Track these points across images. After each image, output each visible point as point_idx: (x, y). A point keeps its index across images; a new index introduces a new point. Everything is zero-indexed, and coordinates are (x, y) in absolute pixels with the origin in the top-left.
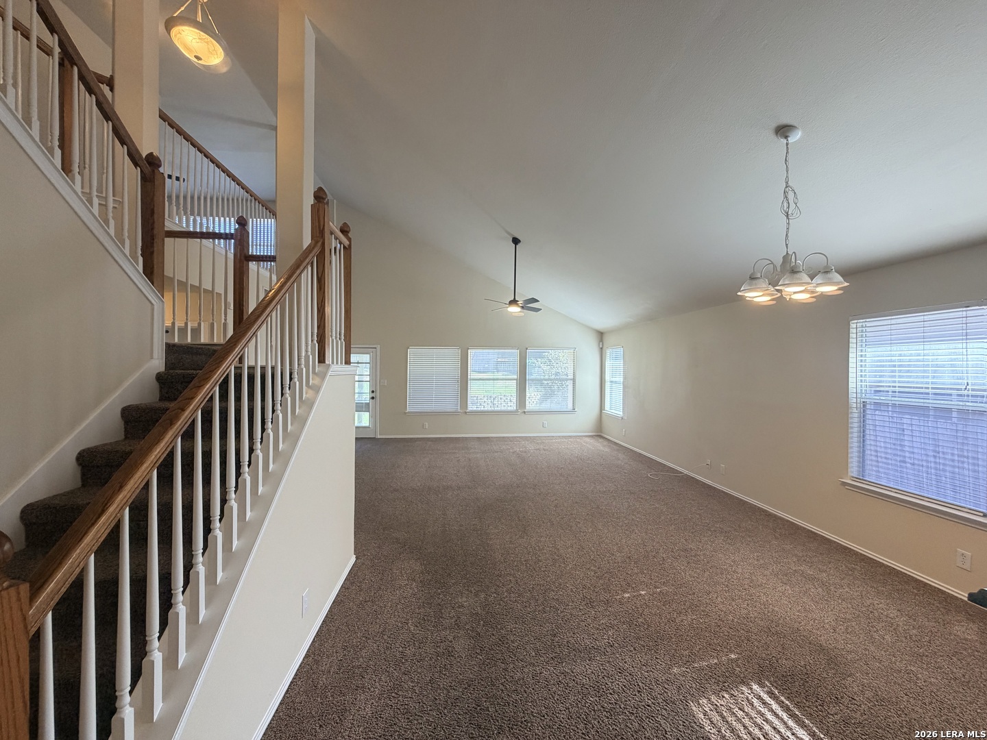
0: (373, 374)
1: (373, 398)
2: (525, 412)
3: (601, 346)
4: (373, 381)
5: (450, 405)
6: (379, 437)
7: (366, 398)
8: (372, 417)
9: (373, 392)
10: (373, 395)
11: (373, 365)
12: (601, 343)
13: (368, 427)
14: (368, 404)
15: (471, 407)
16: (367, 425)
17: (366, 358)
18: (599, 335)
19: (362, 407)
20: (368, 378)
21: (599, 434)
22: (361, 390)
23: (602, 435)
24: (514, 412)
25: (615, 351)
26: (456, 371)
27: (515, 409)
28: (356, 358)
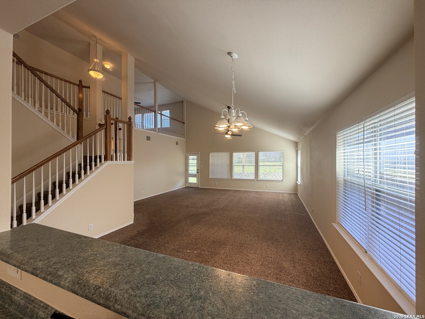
0: (198, 163)
1: (198, 172)
2: (258, 180)
3: (297, 149)
4: (198, 166)
5: (226, 176)
6: (200, 187)
7: (195, 172)
8: (198, 179)
9: (198, 170)
10: (198, 171)
11: (198, 159)
13: (196, 183)
14: (196, 175)
15: (235, 177)
17: (195, 157)
18: (296, 144)
19: (193, 176)
20: (196, 165)
21: (296, 193)
22: (193, 169)
23: (297, 194)
24: (254, 180)
25: (299, 152)
26: (228, 162)
27: (254, 178)
28: (191, 157)
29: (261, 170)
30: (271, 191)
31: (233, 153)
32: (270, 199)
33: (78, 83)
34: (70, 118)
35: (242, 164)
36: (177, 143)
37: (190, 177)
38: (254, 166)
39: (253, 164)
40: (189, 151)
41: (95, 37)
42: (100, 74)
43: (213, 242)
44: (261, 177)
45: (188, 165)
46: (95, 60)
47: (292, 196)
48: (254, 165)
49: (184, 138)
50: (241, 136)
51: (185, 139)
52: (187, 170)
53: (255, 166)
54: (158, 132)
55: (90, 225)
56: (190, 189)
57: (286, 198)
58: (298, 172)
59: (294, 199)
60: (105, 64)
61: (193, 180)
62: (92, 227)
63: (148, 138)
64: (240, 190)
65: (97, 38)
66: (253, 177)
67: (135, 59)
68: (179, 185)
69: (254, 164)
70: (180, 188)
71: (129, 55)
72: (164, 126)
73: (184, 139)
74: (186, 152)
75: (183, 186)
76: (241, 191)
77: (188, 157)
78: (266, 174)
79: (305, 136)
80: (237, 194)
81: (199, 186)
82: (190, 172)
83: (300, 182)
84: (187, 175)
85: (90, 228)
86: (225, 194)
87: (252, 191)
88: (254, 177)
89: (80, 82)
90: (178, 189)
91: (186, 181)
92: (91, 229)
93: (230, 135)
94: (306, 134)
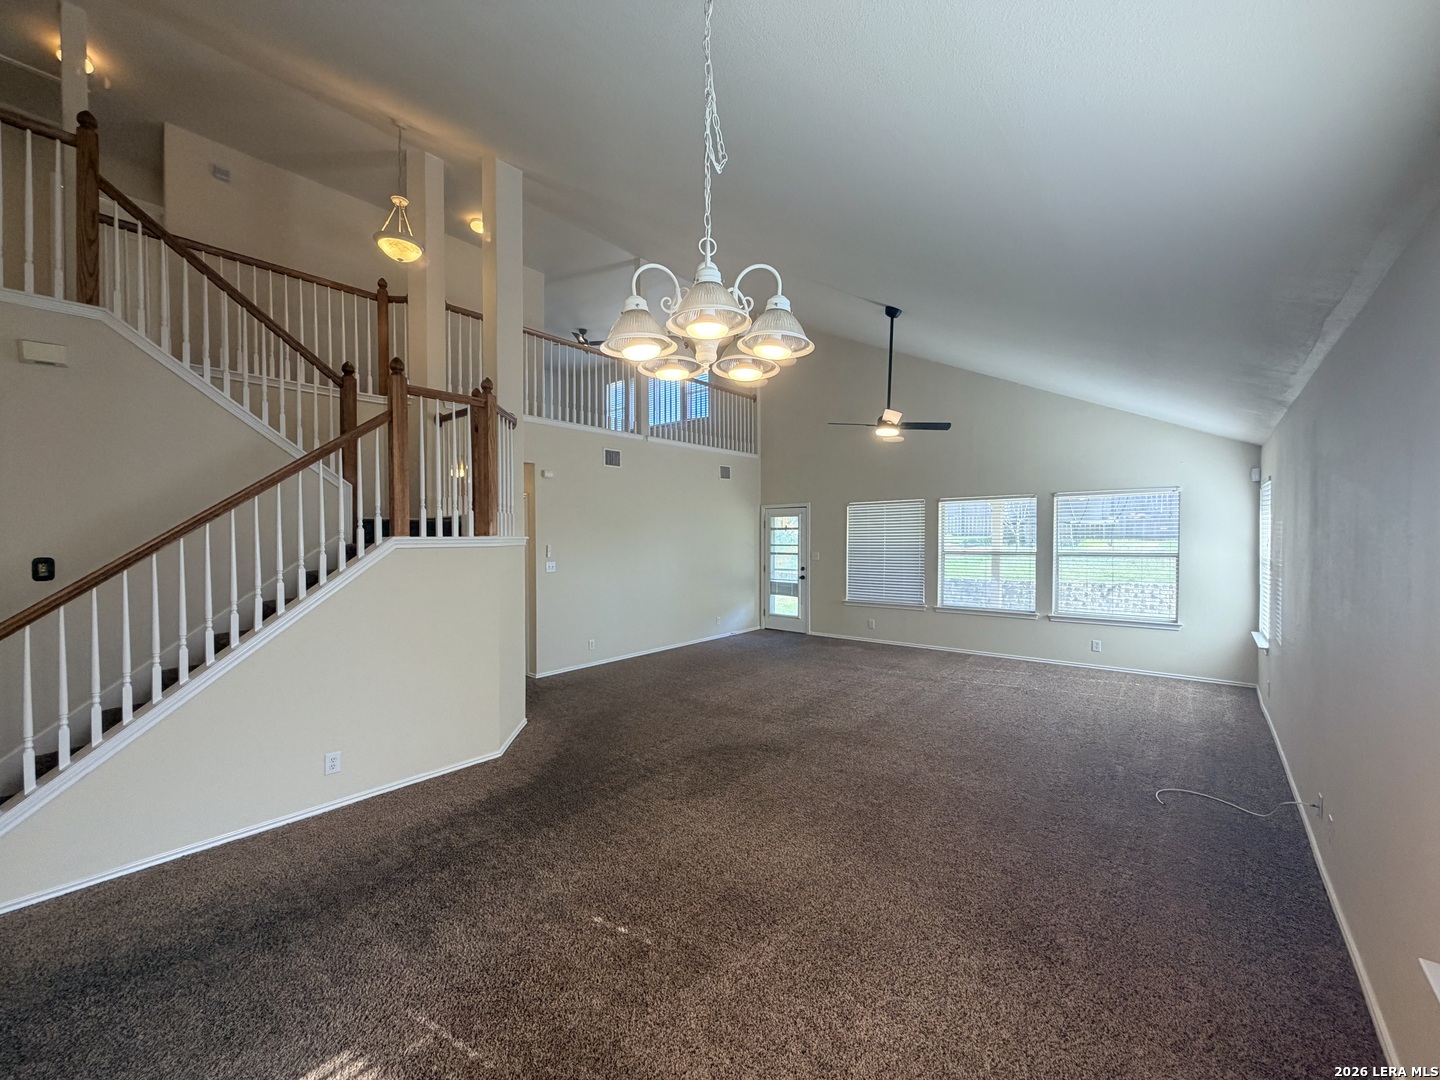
0: (803, 544)
1: (802, 578)
2: (1049, 618)
3: (1255, 478)
4: (803, 554)
5: (909, 593)
6: (810, 633)
7: (793, 577)
8: (803, 603)
9: (803, 569)
10: (803, 573)
11: (803, 529)
12: (1255, 470)
13: (797, 618)
14: (796, 586)
15: (948, 597)
16: (796, 615)
17: (793, 521)
18: (1253, 453)
19: (787, 589)
20: (795, 550)
21: (1250, 685)
22: (786, 566)
23: (1255, 690)
24: (1032, 614)
25: (1267, 489)
26: (918, 537)
27: (1033, 609)
28: (778, 521)
29: (1066, 572)
30: (1115, 668)
31: (940, 504)
32: (1094, 706)
33: (375, 289)
34: (316, 396)
35: (990, 549)
36: (725, 473)
37: (775, 593)
38: (1034, 558)
39: (1027, 549)
40: (771, 498)
41: (393, 121)
42: (409, 244)
43: (729, 897)
44: (1064, 604)
45: (769, 549)
46: (396, 200)
47: (1221, 703)
48: (1031, 554)
49: (756, 453)
50: (946, 426)
51: (757, 457)
52: (764, 568)
53: (1037, 554)
54: (652, 435)
55: (330, 755)
56: (775, 639)
57: (1188, 710)
58: (1261, 589)
59: (1230, 717)
60: (473, 220)
61: (786, 606)
62: (338, 763)
63: (612, 458)
64: (970, 655)
65: (402, 125)
66: (1027, 603)
67: (525, 175)
68: (737, 620)
69: (1035, 550)
70: (738, 633)
71: (499, 162)
72: (692, 416)
73: (753, 456)
74: (762, 504)
75: (747, 627)
76: (971, 659)
77: (769, 523)
78: (1109, 590)
79: (1291, 408)
80: (944, 673)
81: (807, 626)
82: (777, 577)
83: (1268, 636)
84: (766, 586)
85: (328, 764)
86: (893, 667)
87: (1020, 662)
88: (1033, 604)
89: (382, 284)
90: (728, 634)
91: (763, 609)
92: (333, 767)
93: (893, 425)
94: (1291, 396)
